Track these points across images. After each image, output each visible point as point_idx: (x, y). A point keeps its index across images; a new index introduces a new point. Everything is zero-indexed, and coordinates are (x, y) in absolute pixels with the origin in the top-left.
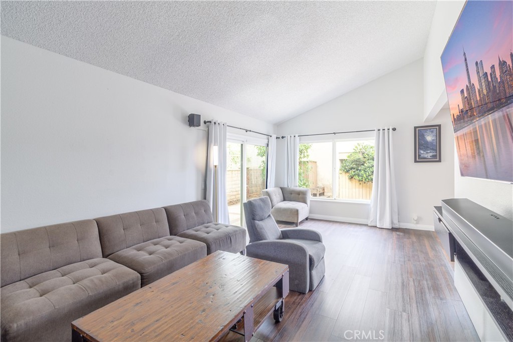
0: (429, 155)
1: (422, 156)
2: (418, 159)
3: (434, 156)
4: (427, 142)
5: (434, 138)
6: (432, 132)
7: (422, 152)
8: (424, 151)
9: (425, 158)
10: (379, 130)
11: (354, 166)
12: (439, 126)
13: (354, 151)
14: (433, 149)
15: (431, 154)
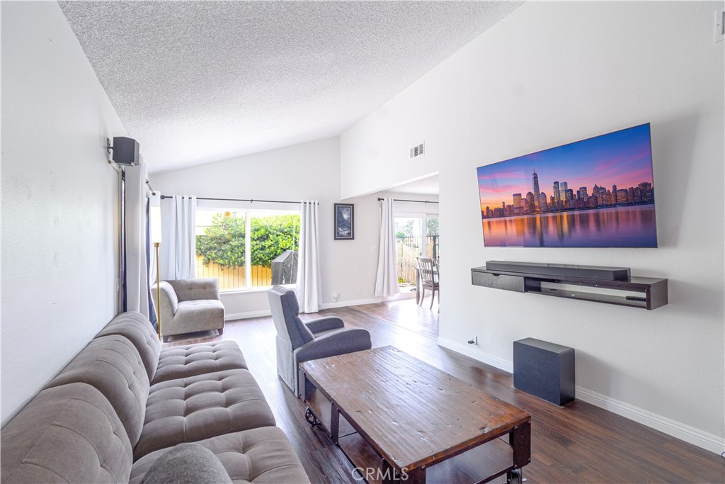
0: (344, 232)
1: (340, 233)
2: (338, 237)
3: (349, 234)
4: (344, 219)
5: (349, 216)
6: (348, 210)
7: (340, 229)
8: (342, 228)
9: (342, 236)
10: (305, 203)
11: (215, 245)
12: (353, 205)
13: (213, 224)
14: (348, 227)
15: (347, 232)
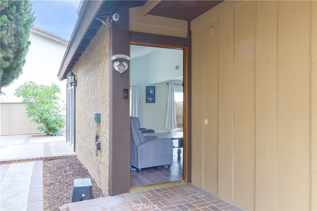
0: (151, 99)
1: (149, 100)
2: (147, 101)
3: (153, 100)
4: (150, 93)
5: (153, 92)
6: (152, 89)
8: (149, 98)
9: (150, 101)
10: (133, 86)
12: (155, 87)
14: (152, 97)
15: (152, 99)
